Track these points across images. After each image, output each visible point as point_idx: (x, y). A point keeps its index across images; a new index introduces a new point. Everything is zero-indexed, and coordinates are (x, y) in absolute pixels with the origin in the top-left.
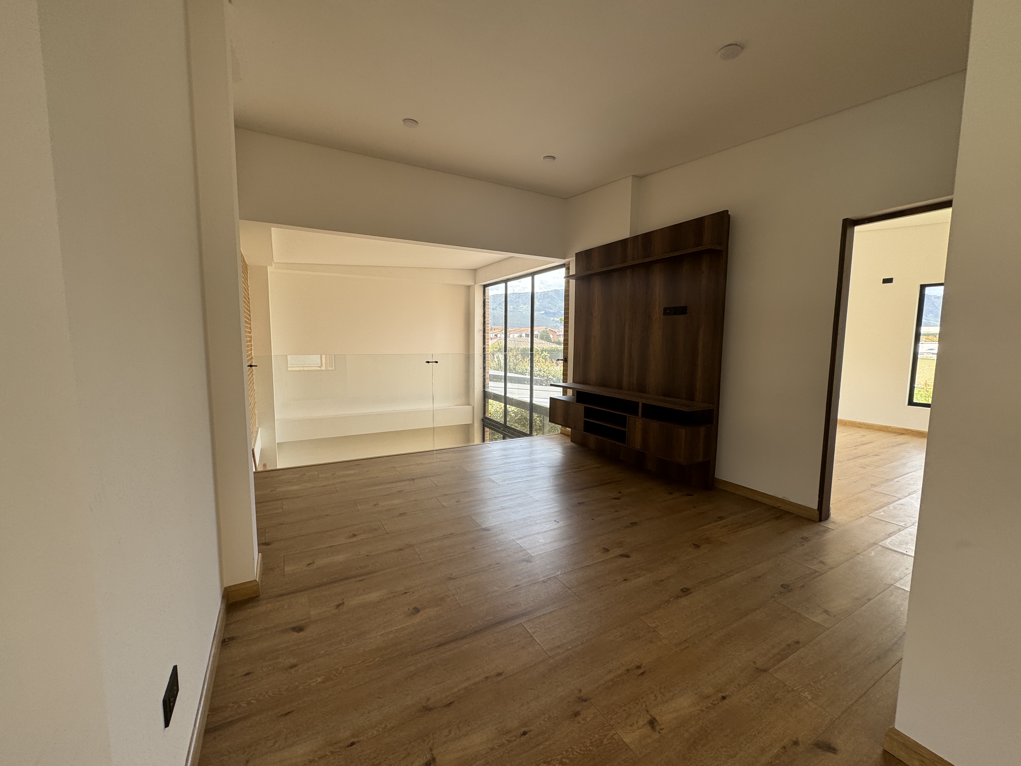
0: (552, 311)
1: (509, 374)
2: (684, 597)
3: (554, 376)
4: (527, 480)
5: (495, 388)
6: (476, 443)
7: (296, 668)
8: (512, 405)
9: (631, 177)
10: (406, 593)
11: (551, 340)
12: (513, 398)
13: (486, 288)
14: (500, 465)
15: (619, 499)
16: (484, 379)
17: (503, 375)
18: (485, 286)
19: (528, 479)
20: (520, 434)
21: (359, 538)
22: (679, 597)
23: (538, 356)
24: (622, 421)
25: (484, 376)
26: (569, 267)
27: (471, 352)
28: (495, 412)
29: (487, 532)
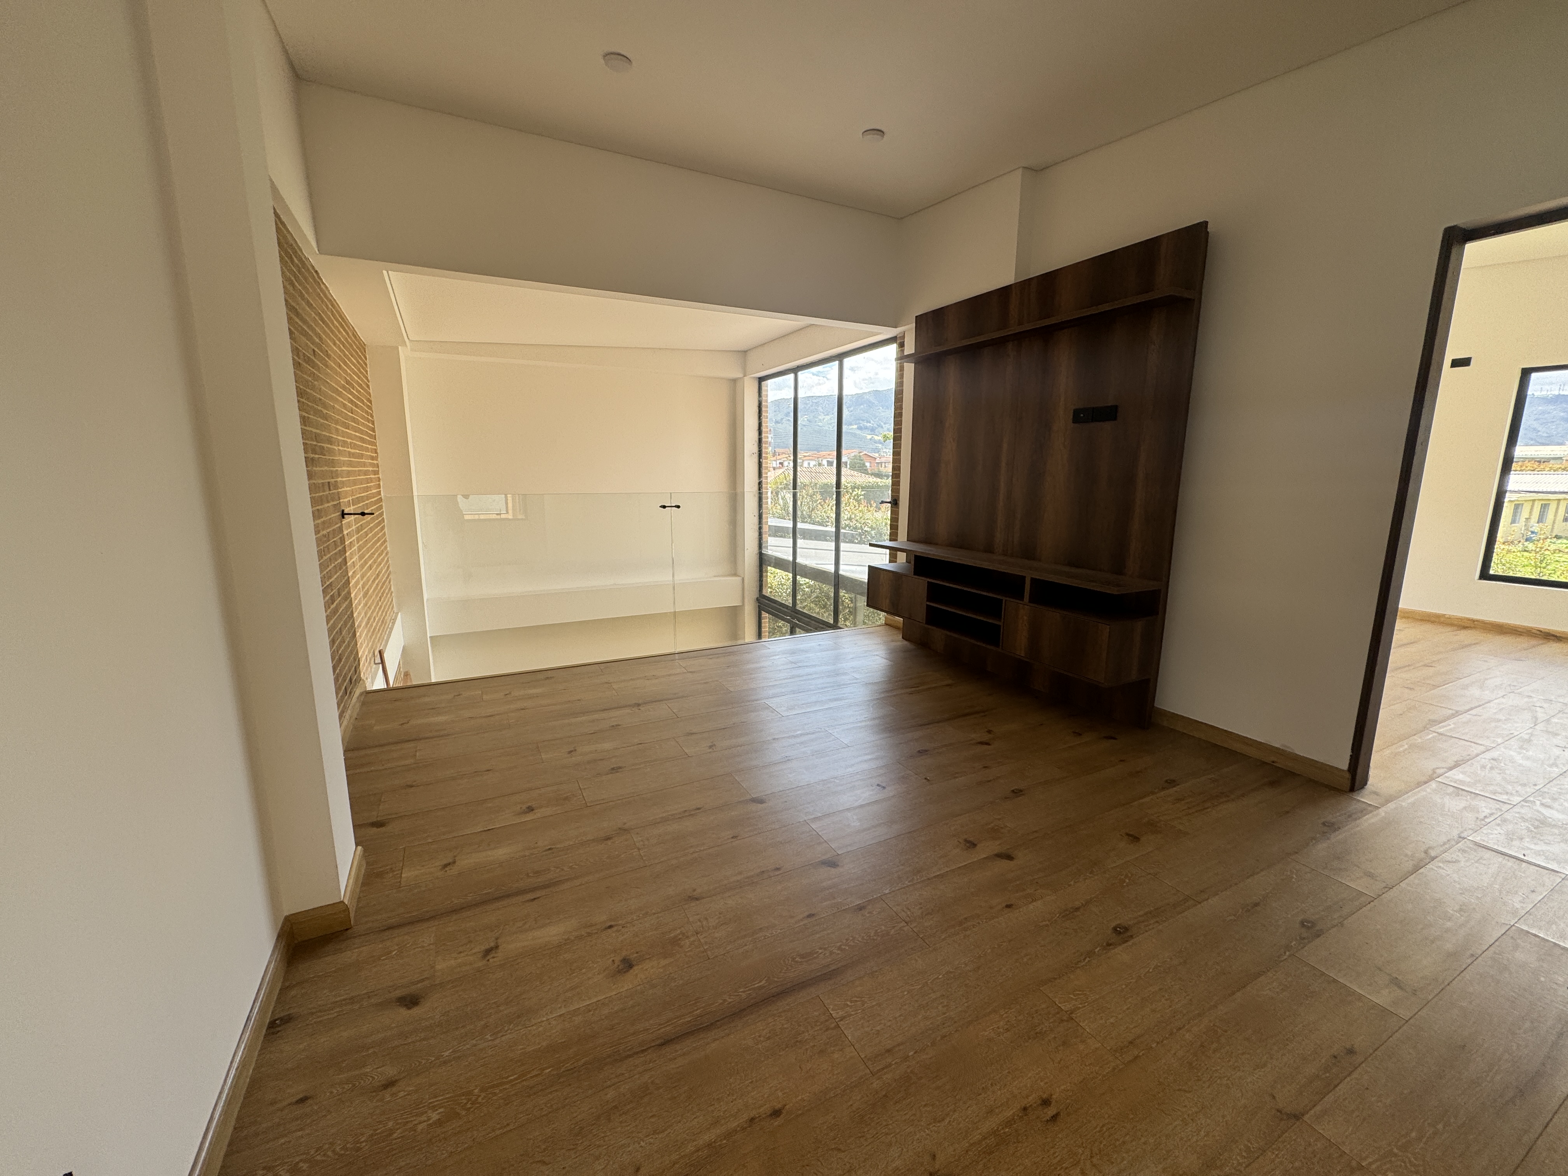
0: (868, 425)
1: (800, 525)
2: (1120, 944)
3: (872, 528)
4: (830, 708)
5: (778, 548)
6: (747, 641)
7: (394, 1089)
8: (804, 576)
9: (1021, 170)
10: (611, 927)
11: (866, 470)
12: (806, 565)
13: (763, 383)
14: (785, 679)
15: (988, 744)
16: (760, 534)
17: (791, 525)
18: (761, 380)
19: (832, 705)
20: (819, 625)
21: (538, 814)
22: (1111, 945)
23: (847, 497)
24: (995, 608)
25: (760, 528)
26: (904, 342)
27: (739, 491)
28: (779, 585)
29: (760, 806)
